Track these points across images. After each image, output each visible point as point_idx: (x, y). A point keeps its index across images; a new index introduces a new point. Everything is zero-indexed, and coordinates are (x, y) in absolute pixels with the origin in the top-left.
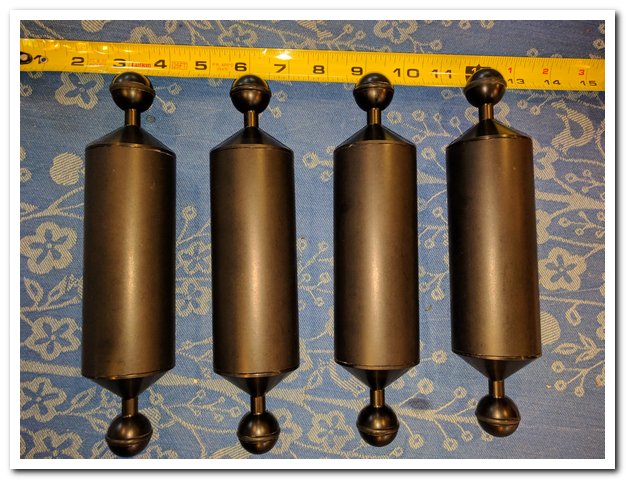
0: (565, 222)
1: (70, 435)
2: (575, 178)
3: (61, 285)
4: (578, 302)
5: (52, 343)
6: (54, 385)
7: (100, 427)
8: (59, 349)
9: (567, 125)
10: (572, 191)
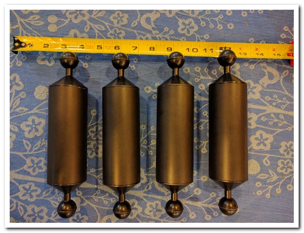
0: (264, 119)
1: (43, 208)
2: (270, 99)
3: (39, 143)
4: (269, 155)
5: (35, 168)
6: (36, 186)
7: (55, 204)
8: (38, 171)
9: (267, 74)
10: (268, 104)
